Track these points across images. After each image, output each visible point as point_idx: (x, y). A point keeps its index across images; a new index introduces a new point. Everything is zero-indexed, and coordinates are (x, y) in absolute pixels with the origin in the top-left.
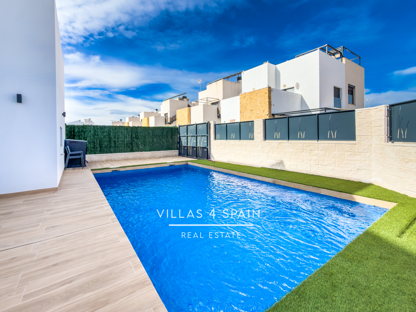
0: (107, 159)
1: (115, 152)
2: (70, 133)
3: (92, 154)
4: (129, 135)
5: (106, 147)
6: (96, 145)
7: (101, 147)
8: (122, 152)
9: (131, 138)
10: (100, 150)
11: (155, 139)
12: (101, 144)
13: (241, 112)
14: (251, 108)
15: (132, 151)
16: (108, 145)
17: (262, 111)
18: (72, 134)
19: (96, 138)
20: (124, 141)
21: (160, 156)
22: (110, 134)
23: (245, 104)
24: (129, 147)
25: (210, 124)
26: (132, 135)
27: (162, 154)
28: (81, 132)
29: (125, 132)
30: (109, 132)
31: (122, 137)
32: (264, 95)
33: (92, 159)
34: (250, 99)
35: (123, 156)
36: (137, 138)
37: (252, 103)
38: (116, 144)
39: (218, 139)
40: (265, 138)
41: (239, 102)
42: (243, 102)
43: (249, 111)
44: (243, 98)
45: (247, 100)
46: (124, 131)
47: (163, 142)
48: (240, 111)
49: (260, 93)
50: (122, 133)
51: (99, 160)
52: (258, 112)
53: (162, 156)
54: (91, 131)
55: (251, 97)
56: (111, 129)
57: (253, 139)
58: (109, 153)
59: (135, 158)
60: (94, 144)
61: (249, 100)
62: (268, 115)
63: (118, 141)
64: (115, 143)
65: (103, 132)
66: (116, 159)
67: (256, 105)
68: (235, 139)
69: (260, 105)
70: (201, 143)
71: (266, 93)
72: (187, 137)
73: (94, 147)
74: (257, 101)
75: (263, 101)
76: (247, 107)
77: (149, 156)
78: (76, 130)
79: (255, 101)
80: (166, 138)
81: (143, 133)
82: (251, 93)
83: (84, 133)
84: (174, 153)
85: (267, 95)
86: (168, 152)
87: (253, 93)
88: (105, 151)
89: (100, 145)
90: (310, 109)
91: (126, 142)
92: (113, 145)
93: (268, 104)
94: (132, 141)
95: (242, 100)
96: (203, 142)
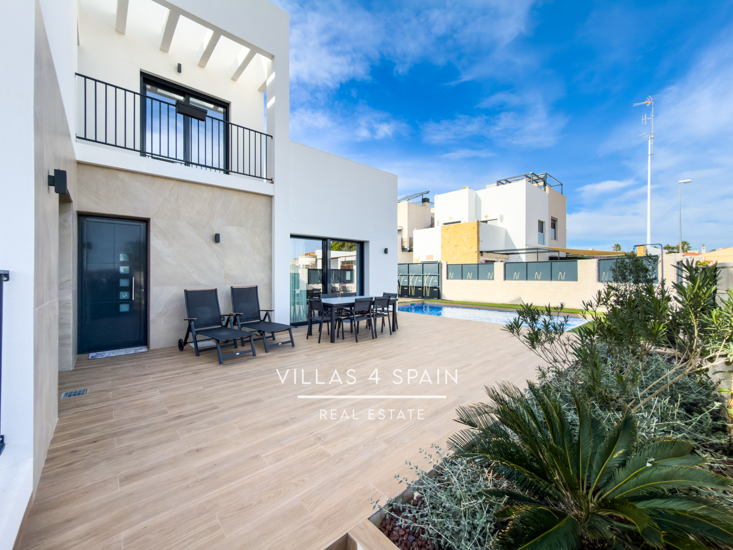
13: (442, 247)
14: (455, 243)
17: (469, 247)
23: (447, 238)
25: (441, 264)
32: (472, 229)
34: (455, 232)
37: (456, 237)
39: (451, 279)
40: (505, 279)
41: (441, 235)
42: (446, 236)
44: (445, 230)
45: (450, 232)
49: (468, 227)
52: (464, 249)
55: (455, 229)
57: (493, 279)
62: (477, 252)
67: (462, 240)
68: (473, 279)
69: (467, 240)
70: (429, 282)
71: (474, 228)
72: (408, 276)
74: (464, 235)
75: (471, 236)
76: (450, 241)
79: (460, 235)
85: (476, 230)
93: (476, 240)
95: (444, 233)
96: (432, 282)
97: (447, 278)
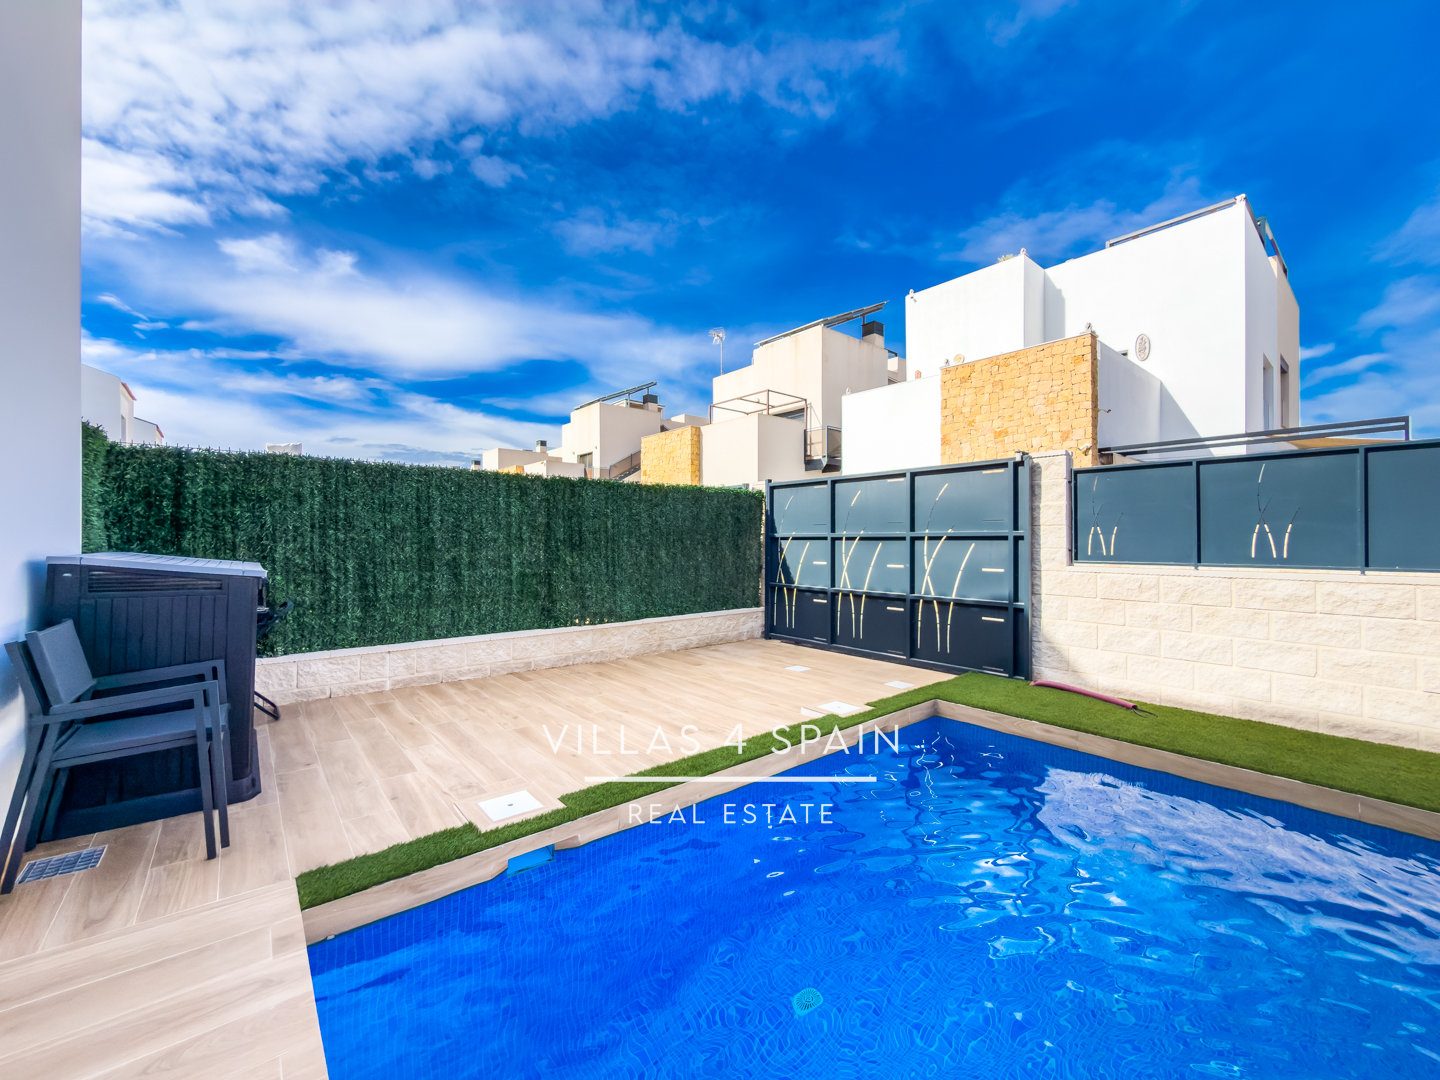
0: (404, 676)
1: (456, 628)
2: (149, 506)
3: (310, 648)
4: (533, 528)
5: (400, 600)
6: (337, 592)
7: (367, 604)
8: (493, 630)
9: (548, 548)
10: (362, 620)
11: (663, 553)
12: (369, 579)
13: (945, 442)
14: (997, 423)
15: (550, 618)
16: (413, 587)
17: (1057, 436)
18: (160, 509)
19: (337, 540)
20: (509, 566)
21: (684, 642)
22: (427, 521)
23: (966, 410)
24: (536, 596)
25: (1035, 470)
26: (548, 525)
27: (695, 629)
28: (234, 502)
29: (513, 510)
30: (424, 508)
31: (495, 541)
32: (1072, 367)
33: (308, 683)
34: (994, 384)
35: (501, 653)
36: (576, 545)
37: (1003, 403)
38: (459, 583)
41: (940, 399)
42: (959, 401)
43: (990, 436)
44: (958, 381)
45: (979, 390)
46: (509, 505)
47: (697, 569)
48: (939, 436)
49: (1048, 361)
50: (495, 513)
51: (357, 688)
52: (1035, 441)
53: (695, 640)
54: (306, 492)
55: (998, 378)
56: (435, 493)
58: (418, 638)
59: (566, 659)
60: (325, 581)
61: (988, 388)
62: (1090, 452)
63: (472, 565)
64: (455, 575)
65: (386, 507)
66: (460, 673)
67: (1025, 410)
69: (1048, 409)
71: (1079, 359)
72: (834, 540)
73: (325, 603)
74: (1031, 394)
75: (1065, 393)
76: (978, 418)
77: (636, 646)
78: (196, 488)
79: (1018, 394)
80: (711, 544)
81: (606, 515)
82: (1002, 362)
83: (251, 510)
84: (744, 623)
85: (1085, 367)
86: (719, 620)
87: (1012, 361)
88: (392, 625)
89: (364, 586)
90: (1203, 436)
91: (516, 570)
92: (442, 585)
93: (1087, 404)
94: (553, 560)
95: (954, 392)
96: (973, 575)
97: (1075, 554)
